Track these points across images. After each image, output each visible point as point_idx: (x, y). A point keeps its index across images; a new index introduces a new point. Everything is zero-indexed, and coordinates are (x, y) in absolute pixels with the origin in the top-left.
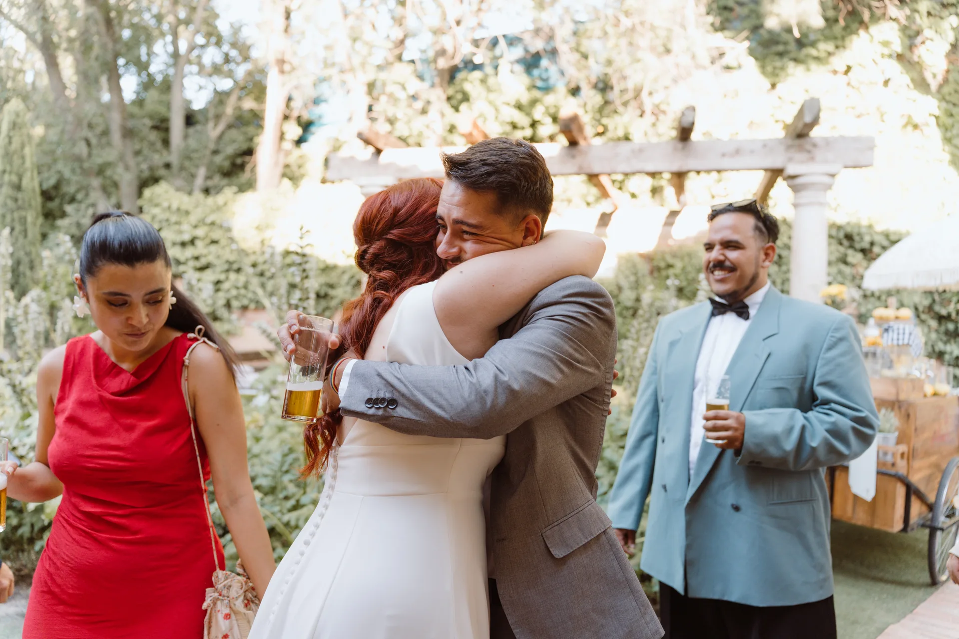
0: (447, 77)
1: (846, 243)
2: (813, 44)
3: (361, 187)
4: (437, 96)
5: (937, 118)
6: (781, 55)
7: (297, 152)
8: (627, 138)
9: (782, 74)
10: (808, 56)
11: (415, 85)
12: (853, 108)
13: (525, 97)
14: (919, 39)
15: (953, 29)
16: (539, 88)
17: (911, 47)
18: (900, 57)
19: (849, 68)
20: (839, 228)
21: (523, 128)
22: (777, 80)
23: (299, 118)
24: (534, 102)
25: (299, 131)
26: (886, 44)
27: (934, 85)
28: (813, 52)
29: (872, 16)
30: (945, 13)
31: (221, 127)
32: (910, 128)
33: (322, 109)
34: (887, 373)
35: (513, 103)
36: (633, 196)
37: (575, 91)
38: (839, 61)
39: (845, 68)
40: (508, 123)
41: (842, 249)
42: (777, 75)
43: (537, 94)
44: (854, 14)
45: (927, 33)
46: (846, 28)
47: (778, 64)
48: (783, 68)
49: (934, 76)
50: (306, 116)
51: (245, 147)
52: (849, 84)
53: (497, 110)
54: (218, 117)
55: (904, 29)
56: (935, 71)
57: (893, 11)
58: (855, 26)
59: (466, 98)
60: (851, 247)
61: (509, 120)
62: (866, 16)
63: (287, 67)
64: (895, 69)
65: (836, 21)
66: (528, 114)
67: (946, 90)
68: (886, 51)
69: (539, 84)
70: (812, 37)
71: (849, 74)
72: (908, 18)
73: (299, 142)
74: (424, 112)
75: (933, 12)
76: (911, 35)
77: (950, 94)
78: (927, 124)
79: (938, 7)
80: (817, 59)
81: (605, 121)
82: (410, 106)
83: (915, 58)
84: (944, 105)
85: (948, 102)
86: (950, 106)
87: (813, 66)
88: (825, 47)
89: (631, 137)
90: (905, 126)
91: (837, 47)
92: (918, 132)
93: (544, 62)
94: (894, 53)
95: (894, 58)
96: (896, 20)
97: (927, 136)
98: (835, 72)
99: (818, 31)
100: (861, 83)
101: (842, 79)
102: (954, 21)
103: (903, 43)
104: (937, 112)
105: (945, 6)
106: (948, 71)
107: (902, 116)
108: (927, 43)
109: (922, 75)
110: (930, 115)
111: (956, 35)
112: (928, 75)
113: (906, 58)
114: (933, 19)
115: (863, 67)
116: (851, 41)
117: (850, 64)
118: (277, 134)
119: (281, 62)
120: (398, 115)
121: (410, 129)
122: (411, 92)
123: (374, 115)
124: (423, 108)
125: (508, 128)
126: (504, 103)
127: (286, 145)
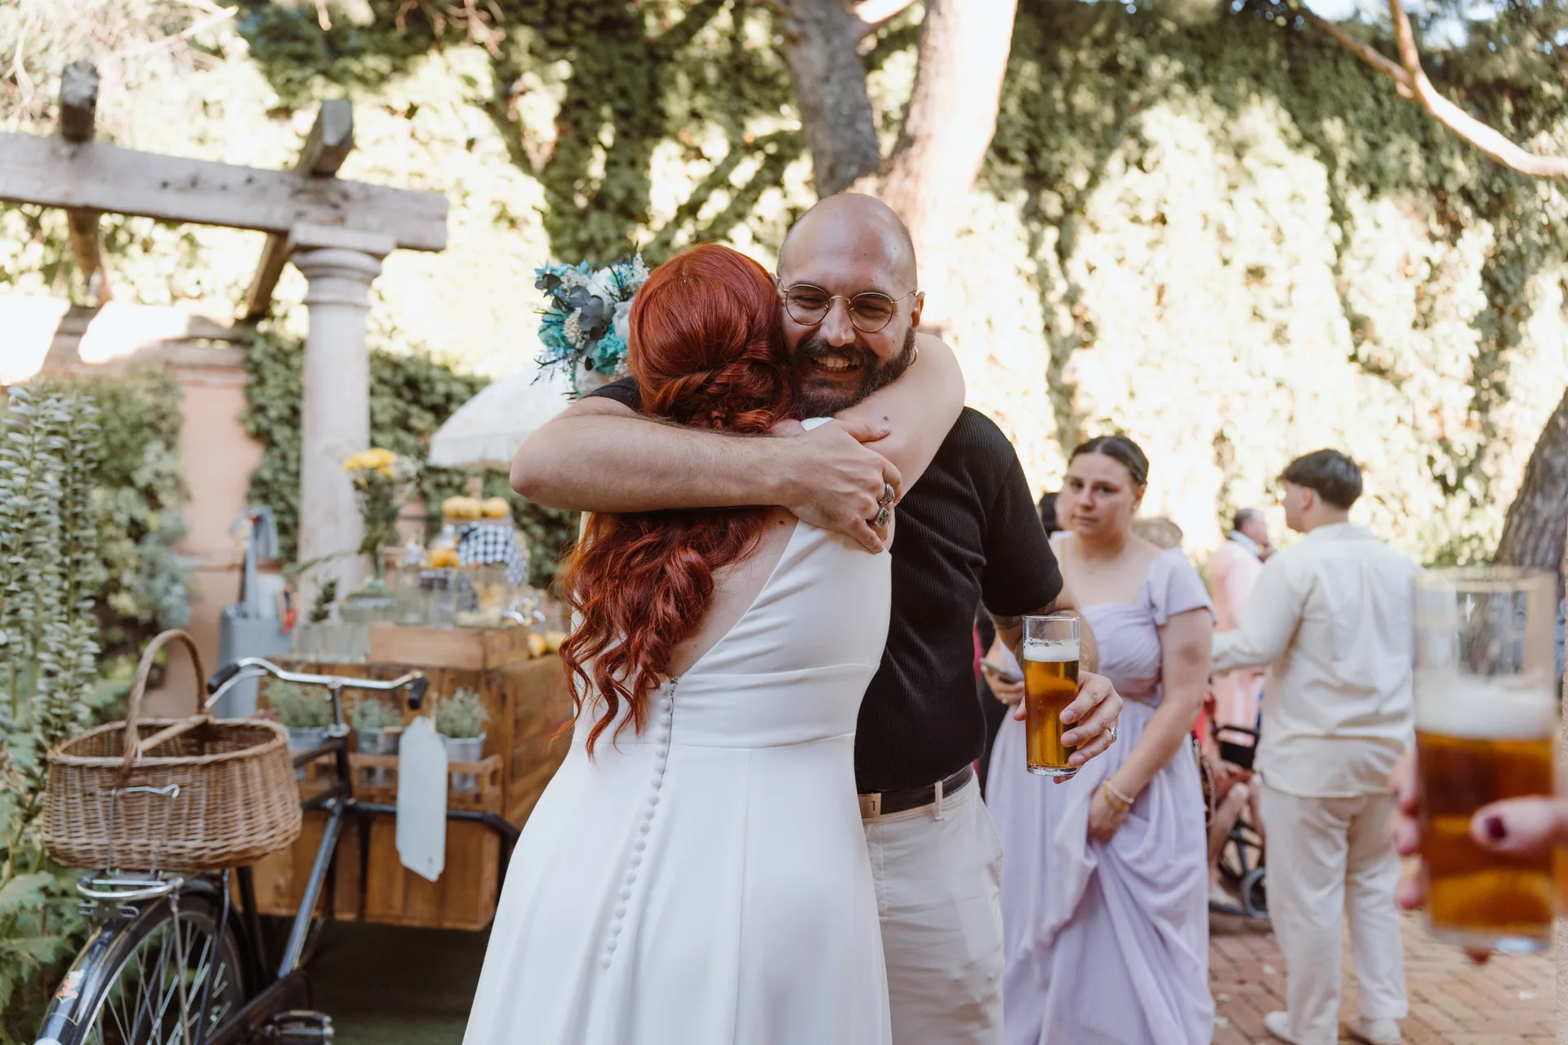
1: (408, 394)
2: (357, 53)
5: (542, 212)
6: (302, 59)
9: (301, 94)
10: (348, 72)
14: (517, 87)
15: (566, 81)
17: (506, 96)
18: (489, 107)
19: (412, 111)
20: (396, 366)
22: (294, 103)
26: (471, 81)
27: (538, 160)
28: (355, 66)
29: (448, 30)
30: (553, 55)
32: (505, 224)
34: (467, 618)
38: (399, 92)
39: (407, 108)
41: (401, 404)
42: (294, 94)
44: (419, 19)
45: (529, 79)
46: (407, 39)
47: (297, 74)
48: (303, 83)
49: (539, 146)
52: (413, 135)
55: (496, 64)
56: (539, 139)
57: (480, 31)
58: (421, 40)
60: (416, 401)
62: (439, 26)
64: (482, 125)
65: (392, 25)
67: (555, 172)
68: (471, 93)
70: (355, 41)
71: (415, 118)
72: (501, 47)
75: (537, 49)
76: (506, 76)
77: (559, 180)
78: (527, 222)
79: (543, 42)
80: (362, 80)
83: (511, 117)
84: (552, 196)
85: (558, 193)
86: (559, 200)
87: (357, 90)
88: (376, 63)
90: (498, 219)
91: (395, 69)
92: (515, 232)
94: (482, 100)
95: (481, 106)
96: (482, 45)
97: (529, 242)
98: (392, 111)
99: (362, 29)
100: (433, 138)
101: (401, 122)
102: (563, 69)
103: (494, 84)
104: (543, 204)
105: (553, 44)
106: (557, 145)
107: (494, 203)
108: (528, 97)
109: (520, 143)
110: (534, 208)
111: (569, 92)
112: (529, 145)
113: (499, 109)
114: (536, 60)
115: (436, 111)
116: (416, 64)
117: (416, 101)
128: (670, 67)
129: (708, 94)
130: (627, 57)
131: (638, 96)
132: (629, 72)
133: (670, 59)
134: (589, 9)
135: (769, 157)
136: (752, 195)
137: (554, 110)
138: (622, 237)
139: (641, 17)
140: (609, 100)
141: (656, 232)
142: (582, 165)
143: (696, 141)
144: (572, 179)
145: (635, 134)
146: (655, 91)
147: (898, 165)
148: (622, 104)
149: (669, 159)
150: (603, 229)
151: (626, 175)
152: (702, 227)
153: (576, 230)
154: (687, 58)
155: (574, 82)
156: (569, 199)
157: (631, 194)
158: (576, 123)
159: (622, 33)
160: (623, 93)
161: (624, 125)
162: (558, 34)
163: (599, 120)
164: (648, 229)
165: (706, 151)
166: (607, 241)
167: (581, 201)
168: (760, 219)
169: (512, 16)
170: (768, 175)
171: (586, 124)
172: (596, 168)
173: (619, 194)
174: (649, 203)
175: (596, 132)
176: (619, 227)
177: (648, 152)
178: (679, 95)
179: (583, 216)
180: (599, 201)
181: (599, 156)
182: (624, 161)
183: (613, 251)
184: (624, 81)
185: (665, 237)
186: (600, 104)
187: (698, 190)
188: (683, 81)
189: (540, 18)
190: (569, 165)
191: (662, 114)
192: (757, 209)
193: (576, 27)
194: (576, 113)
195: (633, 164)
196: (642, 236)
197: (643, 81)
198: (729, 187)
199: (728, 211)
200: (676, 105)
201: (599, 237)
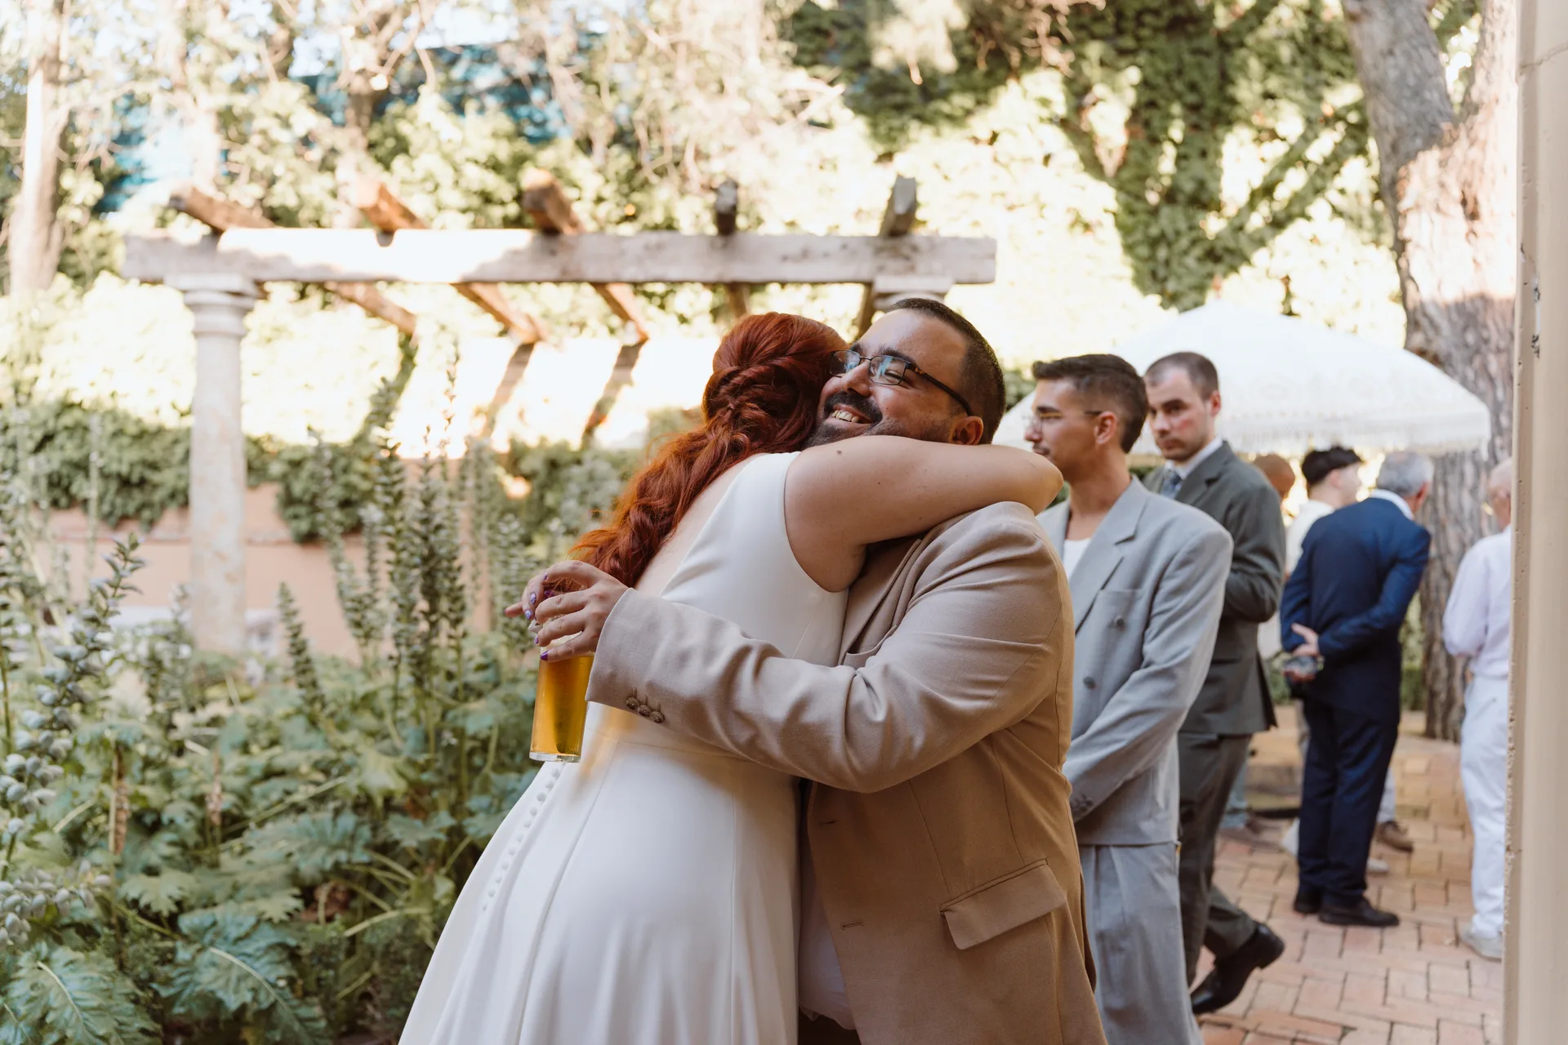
0: (367, 109)
2: (945, 95)
3: (184, 292)
4: (349, 140)
5: (1114, 214)
6: (900, 108)
7: (93, 228)
8: (670, 226)
9: (902, 139)
10: (938, 113)
11: (306, 120)
12: (1003, 195)
13: (504, 151)
14: (1088, 99)
15: (1134, 86)
16: (532, 140)
17: (1078, 109)
18: (1064, 123)
19: (994, 137)
21: (503, 203)
22: (894, 147)
23: (95, 164)
24: (519, 161)
25: (98, 190)
26: (1045, 102)
27: (1110, 164)
28: (945, 107)
29: (1024, 60)
30: (1122, 63)
32: (1079, 229)
33: (140, 152)
35: (483, 158)
36: (683, 320)
37: (586, 145)
38: (981, 124)
39: (988, 136)
40: (475, 193)
42: (894, 140)
43: (522, 146)
44: (998, 57)
45: (1099, 90)
46: (989, 74)
47: (896, 123)
48: (903, 129)
49: (1110, 152)
50: (108, 163)
52: (995, 160)
53: (456, 170)
55: (1069, 82)
56: (1110, 146)
57: (1053, 53)
58: (1001, 72)
59: (402, 147)
61: (476, 187)
62: (1015, 58)
64: (1057, 140)
65: (974, 64)
66: (513, 180)
67: (1126, 174)
68: (1045, 113)
69: (530, 130)
70: (944, 85)
71: (996, 144)
72: (1072, 65)
73: (100, 209)
74: (327, 167)
75: (1107, 60)
76: (1078, 91)
77: (1130, 181)
78: (1100, 224)
79: (1113, 53)
80: (950, 118)
81: (637, 197)
82: (299, 156)
83: (1084, 127)
84: (1123, 197)
85: (1128, 193)
86: (1131, 200)
87: (946, 128)
88: (962, 101)
89: (675, 225)
90: (1073, 225)
91: (979, 103)
92: (1089, 235)
93: (537, 96)
94: (1057, 116)
95: (1056, 123)
96: (1056, 67)
97: (1102, 243)
98: (976, 140)
99: (948, 76)
100: (1013, 159)
101: (985, 150)
102: (1133, 75)
103: (1067, 102)
104: (1114, 206)
105: (1123, 52)
106: (1128, 148)
107: (1069, 210)
108: (1100, 105)
109: (1093, 151)
110: (1106, 211)
111: (1139, 95)
112: (1101, 152)
113: (1072, 126)
114: (1106, 71)
115: (1014, 134)
116: (996, 94)
117: (996, 129)
118: (49, 192)
119: (51, 62)
120: (279, 170)
121: (299, 196)
122: (300, 131)
123: (234, 169)
124: (324, 160)
125: (476, 202)
126: (468, 160)
127: (71, 213)
128: (1243, 52)
129: (1282, 74)
130: (1196, 52)
131: (1208, 88)
132: (1199, 66)
133: (1242, 45)
134: (1156, 13)
135: (1350, 126)
136: (1334, 166)
137: (1124, 114)
138: (1192, 227)
139: (1210, 9)
140: (1179, 96)
141: (1228, 218)
142: (1153, 161)
143: (1269, 123)
144: (1142, 178)
145: (1206, 125)
146: (1226, 79)
147: (1463, 133)
148: (1191, 98)
149: (1241, 144)
150: (1173, 221)
151: (1197, 167)
152: (1278, 207)
153: (1147, 225)
154: (1259, 41)
155: (1145, 84)
156: (1140, 197)
157: (1201, 184)
158: (1147, 124)
159: (1191, 28)
160: (1193, 87)
161: (1194, 118)
162: (1128, 42)
163: (1169, 117)
164: (1220, 217)
165: (1281, 132)
166: (1178, 233)
167: (1153, 198)
168: (1342, 192)
169: (1083, 34)
170: (1351, 145)
171: (1156, 123)
172: (1166, 163)
173: (1188, 187)
174: (1220, 191)
175: (1165, 130)
176: (1190, 218)
177: (1219, 141)
178: (1249, 79)
179: (1154, 212)
180: (1170, 196)
181: (1170, 151)
182: (1193, 152)
183: (1184, 242)
184: (1195, 76)
185: (1237, 223)
186: (1169, 101)
187: (1272, 172)
188: (1255, 65)
189: (1110, 30)
190: (1139, 165)
191: (1233, 102)
192: (1338, 182)
193: (1145, 32)
194: (1145, 114)
195: (1203, 154)
196: (1213, 225)
197: (1213, 72)
198: (1306, 163)
199: (1305, 188)
200: (1246, 91)
201: (1170, 232)
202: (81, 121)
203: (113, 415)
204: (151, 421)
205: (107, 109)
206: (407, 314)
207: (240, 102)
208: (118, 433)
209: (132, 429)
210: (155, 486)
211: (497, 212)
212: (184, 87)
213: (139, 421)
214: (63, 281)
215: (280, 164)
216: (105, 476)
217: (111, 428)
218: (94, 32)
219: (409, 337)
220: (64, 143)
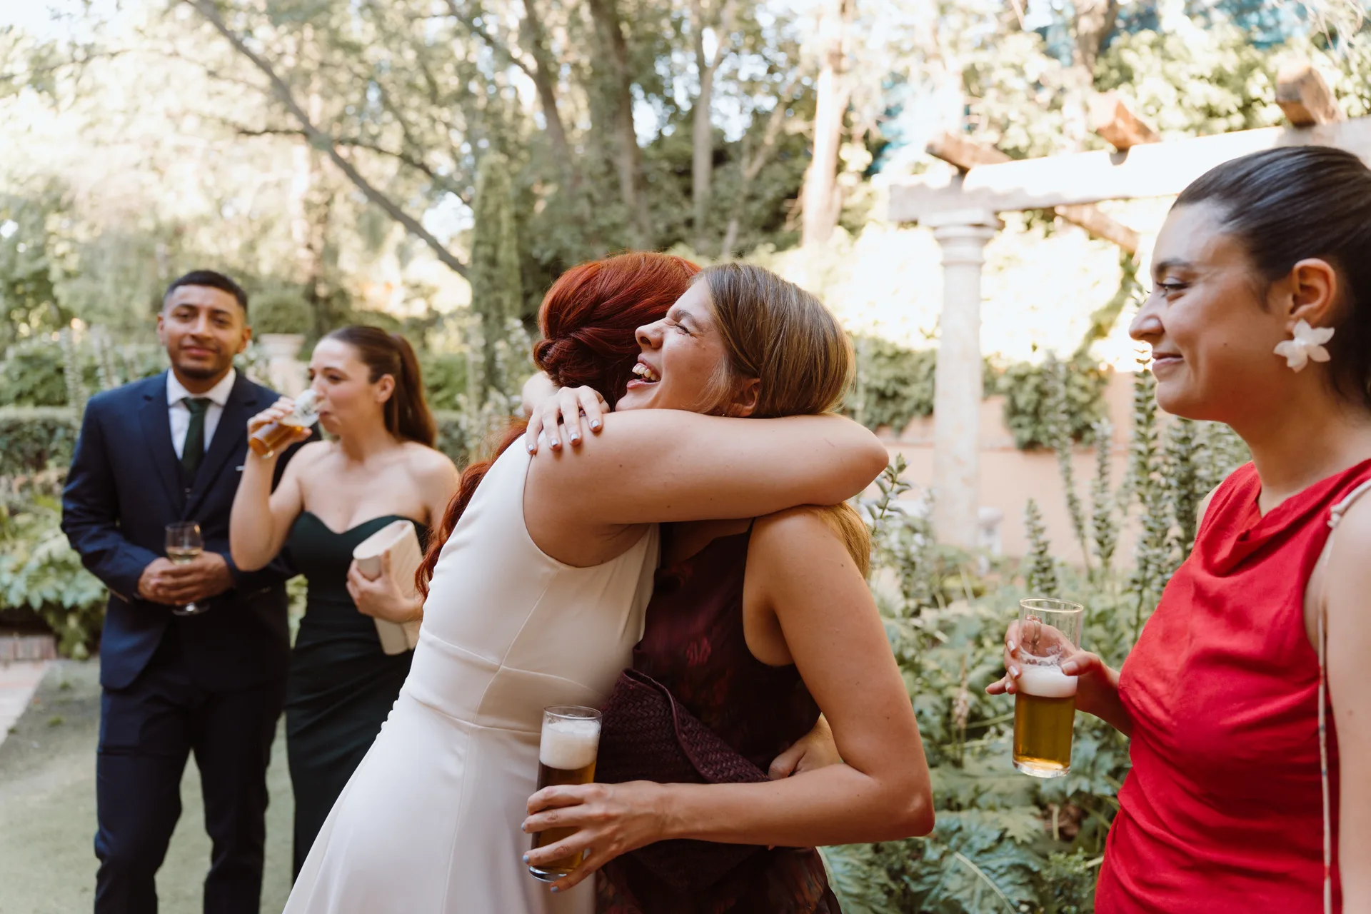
0: (1094, 46)
3: (934, 229)
4: (1075, 78)
7: (864, 189)
11: (1038, 66)
13: (1231, 63)
16: (1257, 44)
23: (866, 137)
24: (1247, 69)
25: (868, 158)
31: (759, 162)
33: (900, 122)
35: (1208, 74)
40: (1199, 109)
43: (1252, 54)
50: (877, 135)
51: (791, 187)
53: (1180, 89)
54: (754, 149)
59: (1126, 75)
61: (1201, 102)
63: (845, 64)
66: (1240, 90)
69: (1259, 36)
73: (867, 173)
74: (1055, 106)
82: (1031, 100)
118: (832, 164)
119: (837, 56)
120: (1013, 116)
121: (1029, 136)
122: (1033, 77)
123: (974, 119)
124: (1052, 101)
125: (1199, 118)
126: (1193, 77)
127: (848, 179)
202: (857, 102)
203: (876, 342)
204: (902, 345)
205: (877, 88)
206: (1130, 232)
207: (982, 58)
208: (878, 355)
209: (888, 352)
210: (905, 399)
211: (1219, 124)
212: (937, 56)
213: (893, 346)
214: (841, 232)
215: (1014, 110)
216: (869, 390)
217: (873, 351)
218: (868, 28)
219: (1131, 255)
220: (846, 122)
